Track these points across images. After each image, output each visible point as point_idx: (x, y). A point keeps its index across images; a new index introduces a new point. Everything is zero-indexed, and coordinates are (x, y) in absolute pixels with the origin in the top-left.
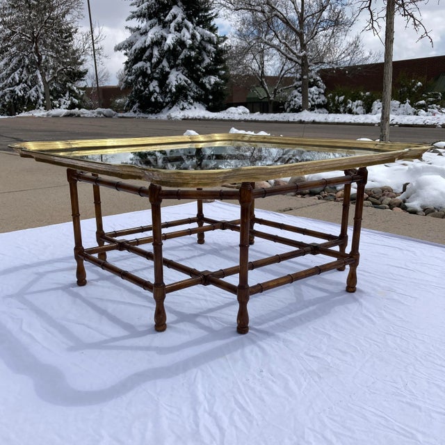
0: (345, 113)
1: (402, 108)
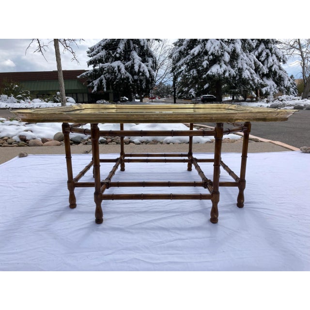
1: (9, 99)
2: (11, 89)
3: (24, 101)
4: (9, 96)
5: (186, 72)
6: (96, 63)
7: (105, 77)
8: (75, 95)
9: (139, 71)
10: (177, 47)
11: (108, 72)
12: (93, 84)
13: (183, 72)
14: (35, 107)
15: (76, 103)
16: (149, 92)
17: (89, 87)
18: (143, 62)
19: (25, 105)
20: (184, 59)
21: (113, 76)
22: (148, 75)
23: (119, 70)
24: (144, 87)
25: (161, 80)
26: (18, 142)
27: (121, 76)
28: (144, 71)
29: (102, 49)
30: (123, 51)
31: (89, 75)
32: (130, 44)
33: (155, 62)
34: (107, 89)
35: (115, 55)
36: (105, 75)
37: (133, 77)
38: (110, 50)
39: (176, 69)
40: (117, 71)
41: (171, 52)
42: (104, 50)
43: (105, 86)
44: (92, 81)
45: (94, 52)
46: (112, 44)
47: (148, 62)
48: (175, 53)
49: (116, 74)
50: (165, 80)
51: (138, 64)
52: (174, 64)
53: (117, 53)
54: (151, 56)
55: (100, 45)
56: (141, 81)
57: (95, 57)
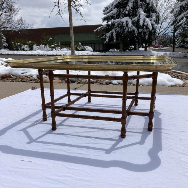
0: (21, 50)
1: (46, 48)
2: (47, 41)
3: (56, 49)
4: (46, 46)
5: (185, 24)
6: (109, 19)
7: (115, 30)
8: (93, 45)
9: (144, 25)
10: (179, 2)
11: (118, 26)
12: (106, 36)
13: (182, 25)
14: (62, 54)
15: (94, 51)
16: (151, 42)
17: (103, 39)
18: (148, 17)
19: (56, 52)
20: (185, 13)
21: (122, 30)
22: (151, 28)
23: (127, 25)
24: (146, 38)
25: (164, 32)
26: (36, 80)
27: (128, 29)
28: (147, 24)
29: (115, 8)
30: (132, 8)
31: (103, 29)
32: (138, 2)
33: (158, 17)
34: (116, 40)
35: (125, 12)
36: (116, 29)
37: (138, 30)
38: (121, 8)
39: (176, 23)
40: (125, 26)
41: (173, 7)
42: (116, 8)
43: (115, 38)
44: (105, 34)
45: (108, 11)
46: (122, 3)
47: (152, 17)
48: (177, 8)
49: (124, 28)
50: (168, 31)
51: (143, 19)
52: (175, 17)
53: (126, 10)
54: (155, 11)
55: (113, 5)
56: (145, 33)
57: (108, 14)
